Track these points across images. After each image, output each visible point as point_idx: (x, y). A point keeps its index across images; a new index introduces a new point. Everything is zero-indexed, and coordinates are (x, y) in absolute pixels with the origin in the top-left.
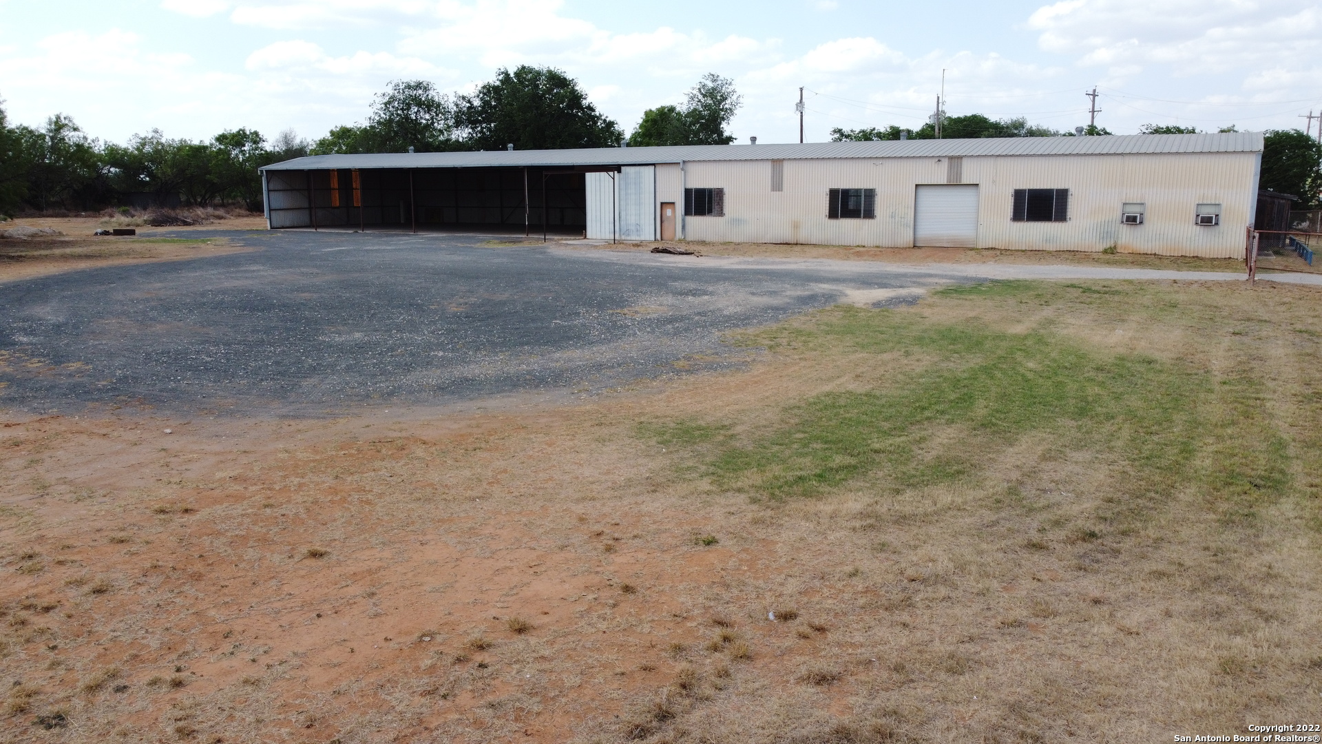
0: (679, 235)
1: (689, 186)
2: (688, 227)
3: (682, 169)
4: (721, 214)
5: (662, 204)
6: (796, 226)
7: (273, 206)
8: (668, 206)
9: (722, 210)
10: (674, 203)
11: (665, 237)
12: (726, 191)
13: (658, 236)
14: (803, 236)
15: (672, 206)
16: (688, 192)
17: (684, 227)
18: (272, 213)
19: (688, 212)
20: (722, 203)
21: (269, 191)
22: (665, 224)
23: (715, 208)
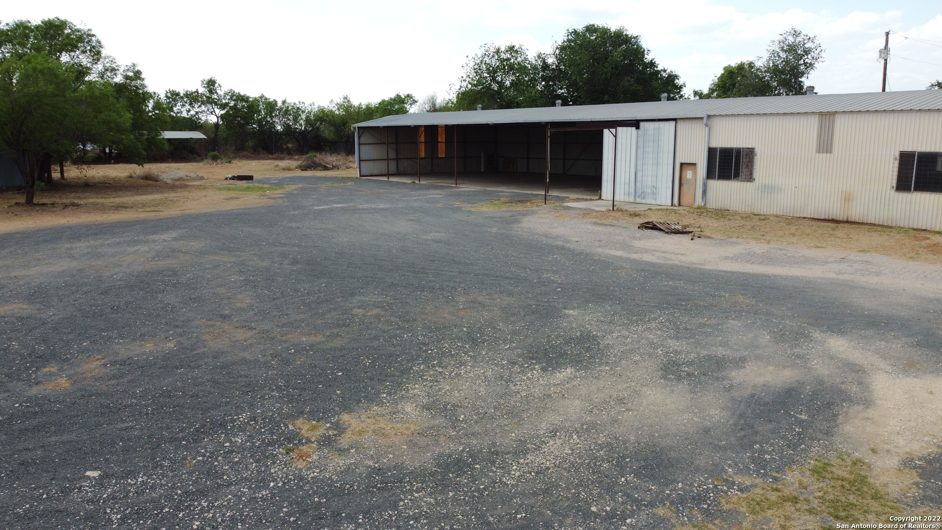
0: (699, 201)
1: (714, 145)
2: (710, 193)
3: (706, 125)
4: (750, 178)
5: (682, 164)
6: (848, 198)
7: (363, 158)
8: (689, 167)
9: (751, 174)
10: (695, 164)
11: (683, 202)
12: (758, 151)
13: (676, 201)
14: (856, 212)
15: (693, 167)
16: (711, 152)
17: (704, 192)
18: (363, 163)
19: (710, 175)
20: (752, 166)
21: (360, 144)
22: (684, 188)
23: (744, 171)
